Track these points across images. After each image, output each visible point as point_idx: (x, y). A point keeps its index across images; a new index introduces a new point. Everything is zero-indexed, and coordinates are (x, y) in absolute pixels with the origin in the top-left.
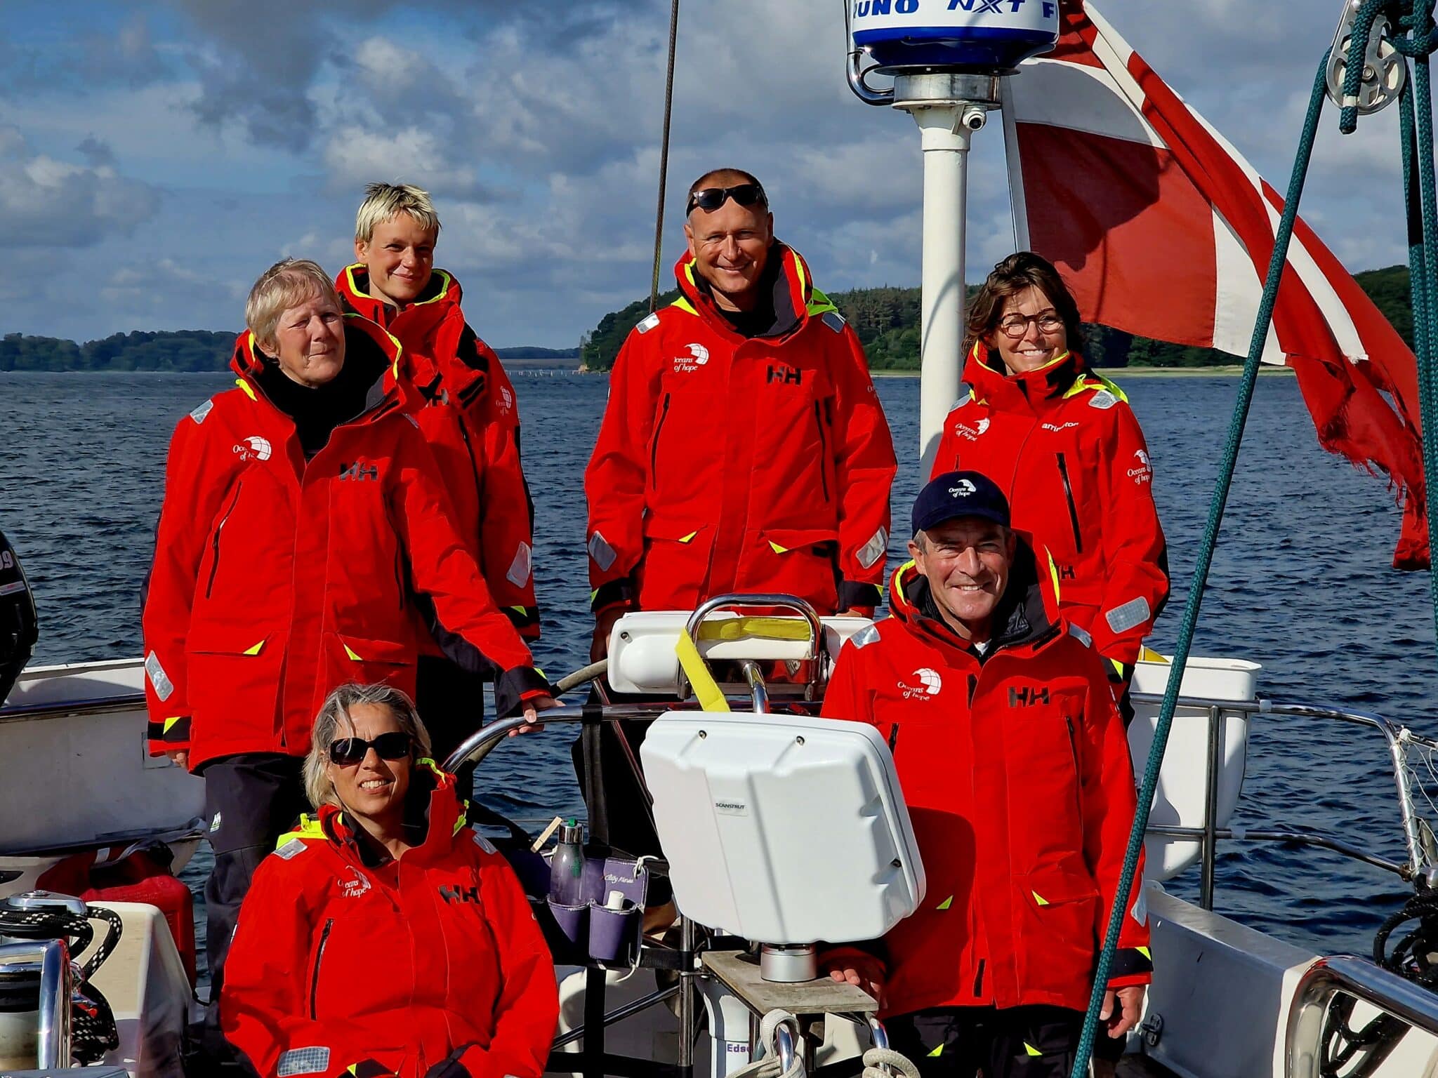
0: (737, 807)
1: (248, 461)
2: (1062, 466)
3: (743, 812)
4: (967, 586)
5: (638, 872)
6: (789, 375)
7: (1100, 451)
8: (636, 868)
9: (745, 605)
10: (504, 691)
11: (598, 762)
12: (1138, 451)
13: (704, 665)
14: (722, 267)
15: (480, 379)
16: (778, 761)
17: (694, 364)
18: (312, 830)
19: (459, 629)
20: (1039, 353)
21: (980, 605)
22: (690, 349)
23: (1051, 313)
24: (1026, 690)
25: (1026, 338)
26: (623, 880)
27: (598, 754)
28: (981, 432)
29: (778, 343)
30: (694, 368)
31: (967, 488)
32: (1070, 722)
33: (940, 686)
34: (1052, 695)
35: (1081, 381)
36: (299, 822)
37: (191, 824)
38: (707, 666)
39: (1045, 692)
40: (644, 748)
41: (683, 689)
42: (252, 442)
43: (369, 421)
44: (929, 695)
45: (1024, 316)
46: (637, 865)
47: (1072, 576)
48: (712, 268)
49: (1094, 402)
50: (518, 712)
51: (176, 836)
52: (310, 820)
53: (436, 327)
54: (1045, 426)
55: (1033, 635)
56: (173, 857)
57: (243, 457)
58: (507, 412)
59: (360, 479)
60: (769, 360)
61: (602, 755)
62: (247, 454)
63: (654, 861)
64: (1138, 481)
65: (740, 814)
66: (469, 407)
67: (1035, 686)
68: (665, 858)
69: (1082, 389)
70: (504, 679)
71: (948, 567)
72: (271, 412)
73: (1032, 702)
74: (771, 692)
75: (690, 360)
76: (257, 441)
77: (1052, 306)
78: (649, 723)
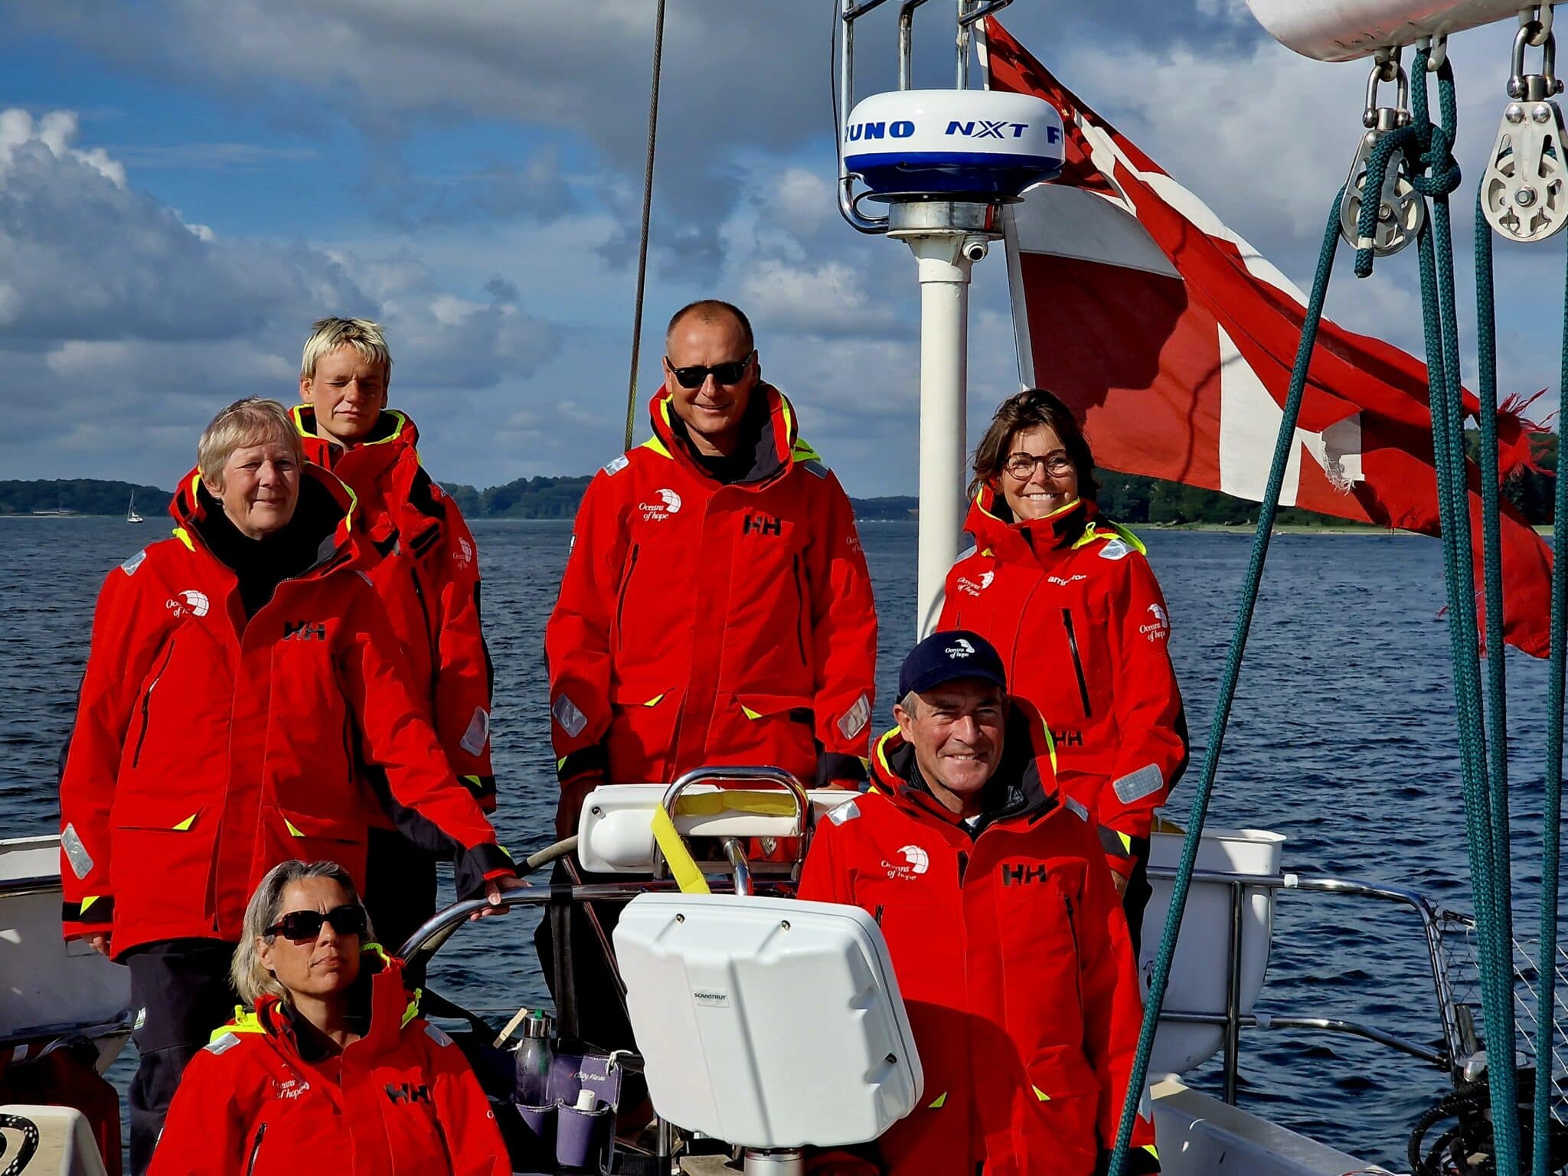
0: (717, 997)
1: (182, 617)
2: (1068, 623)
3: (724, 1003)
4: (962, 755)
5: (611, 1068)
6: (767, 526)
7: (1110, 605)
8: (608, 1064)
9: (725, 779)
10: (466, 870)
11: (568, 948)
12: (1152, 606)
13: (682, 843)
14: (700, 405)
15: (435, 527)
16: (763, 947)
17: (665, 512)
18: (249, 1023)
19: (415, 804)
20: (1047, 498)
21: (974, 776)
22: (661, 495)
23: (1060, 455)
24: (1021, 867)
25: (1032, 481)
26: (595, 1078)
27: (568, 937)
28: (984, 586)
29: (758, 489)
30: (664, 517)
31: (965, 649)
32: (1068, 902)
33: (927, 864)
34: (1050, 873)
35: (1091, 529)
36: (234, 1015)
37: (120, 1017)
38: (685, 843)
39: (1042, 868)
40: (618, 933)
41: (660, 868)
42: (188, 596)
43: (318, 577)
44: (915, 874)
45: (1031, 456)
46: (609, 1061)
47: (1080, 743)
48: (688, 406)
49: (1105, 553)
50: (481, 893)
51: (102, 1030)
52: (246, 1012)
53: (388, 469)
54: (1052, 579)
55: (1029, 807)
56: (98, 1054)
57: (177, 613)
58: (466, 566)
59: (306, 639)
60: (745, 511)
61: (572, 938)
62: (182, 610)
63: (629, 1057)
64: (1151, 638)
65: (721, 1005)
66: (424, 557)
67: (1032, 864)
68: (639, 1053)
69: (1093, 539)
70: (467, 857)
71: (943, 735)
72: (212, 564)
73: (1028, 880)
74: (754, 871)
75: (661, 508)
76: (194, 595)
77: (1062, 447)
78: (623, 904)
